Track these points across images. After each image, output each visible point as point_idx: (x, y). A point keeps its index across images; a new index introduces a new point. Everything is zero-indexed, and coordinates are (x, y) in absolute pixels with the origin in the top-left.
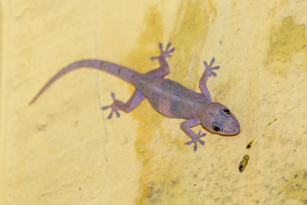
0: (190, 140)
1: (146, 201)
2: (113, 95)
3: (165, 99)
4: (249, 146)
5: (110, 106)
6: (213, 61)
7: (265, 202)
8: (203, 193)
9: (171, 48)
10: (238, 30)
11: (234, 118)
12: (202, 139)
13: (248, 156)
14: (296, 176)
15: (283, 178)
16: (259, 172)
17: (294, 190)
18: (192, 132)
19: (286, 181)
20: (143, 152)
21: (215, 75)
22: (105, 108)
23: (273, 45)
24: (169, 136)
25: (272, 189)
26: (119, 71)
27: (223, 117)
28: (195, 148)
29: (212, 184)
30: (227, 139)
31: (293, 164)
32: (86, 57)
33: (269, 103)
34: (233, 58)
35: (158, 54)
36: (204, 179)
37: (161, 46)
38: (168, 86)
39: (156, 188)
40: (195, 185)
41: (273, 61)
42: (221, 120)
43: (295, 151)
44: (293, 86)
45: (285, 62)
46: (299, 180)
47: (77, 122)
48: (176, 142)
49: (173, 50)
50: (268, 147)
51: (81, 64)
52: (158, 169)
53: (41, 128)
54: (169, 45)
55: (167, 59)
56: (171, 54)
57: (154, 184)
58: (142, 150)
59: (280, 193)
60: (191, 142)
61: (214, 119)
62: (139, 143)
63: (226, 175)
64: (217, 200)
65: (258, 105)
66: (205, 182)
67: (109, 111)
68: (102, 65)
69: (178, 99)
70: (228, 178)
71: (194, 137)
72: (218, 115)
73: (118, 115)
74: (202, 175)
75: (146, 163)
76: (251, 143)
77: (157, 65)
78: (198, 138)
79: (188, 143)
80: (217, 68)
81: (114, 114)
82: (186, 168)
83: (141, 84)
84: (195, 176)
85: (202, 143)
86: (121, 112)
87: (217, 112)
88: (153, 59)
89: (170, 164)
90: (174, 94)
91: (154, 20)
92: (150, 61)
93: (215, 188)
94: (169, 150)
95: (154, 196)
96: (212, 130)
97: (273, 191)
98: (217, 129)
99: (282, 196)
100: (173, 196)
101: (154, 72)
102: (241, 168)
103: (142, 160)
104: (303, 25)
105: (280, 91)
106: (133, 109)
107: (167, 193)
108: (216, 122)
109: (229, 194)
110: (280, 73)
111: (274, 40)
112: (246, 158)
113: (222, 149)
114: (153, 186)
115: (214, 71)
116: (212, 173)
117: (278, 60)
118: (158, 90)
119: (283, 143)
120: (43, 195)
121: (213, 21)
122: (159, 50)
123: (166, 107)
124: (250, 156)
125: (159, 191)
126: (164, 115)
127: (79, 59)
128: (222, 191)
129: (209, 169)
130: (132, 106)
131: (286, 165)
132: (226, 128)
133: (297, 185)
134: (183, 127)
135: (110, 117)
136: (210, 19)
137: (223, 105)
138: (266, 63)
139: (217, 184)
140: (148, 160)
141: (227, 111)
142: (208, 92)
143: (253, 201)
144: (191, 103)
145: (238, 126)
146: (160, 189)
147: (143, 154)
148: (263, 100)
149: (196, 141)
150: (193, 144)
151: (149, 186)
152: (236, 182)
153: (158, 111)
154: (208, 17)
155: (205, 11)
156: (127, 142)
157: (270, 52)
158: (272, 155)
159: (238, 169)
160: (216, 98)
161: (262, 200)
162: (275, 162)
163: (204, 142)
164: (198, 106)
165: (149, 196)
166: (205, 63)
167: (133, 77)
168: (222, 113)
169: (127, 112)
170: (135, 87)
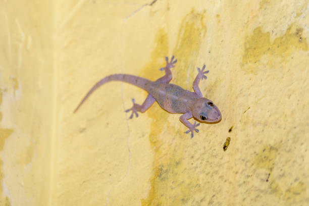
0: (188, 129)
1: (158, 180)
2: (133, 100)
3: (168, 99)
4: (230, 131)
5: (131, 109)
6: (204, 67)
7: (242, 173)
8: (198, 170)
9: (174, 60)
10: (222, 41)
11: (216, 109)
12: (197, 128)
13: (229, 138)
14: (264, 150)
15: (255, 152)
16: (238, 150)
17: (263, 161)
18: (189, 123)
19: (257, 155)
20: (155, 142)
21: (206, 77)
22: (127, 111)
23: (247, 50)
24: (174, 127)
25: (247, 162)
26: (136, 81)
27: (208, 108)
28: (192, 135)
29: (204, 162)
30: (215, 126)
31: (261, 142)
32: (113, 73)
33: (244, 96)
34: (218, 63)
35: (164, 66)
36: (198, 159)
37: (167, 59)
38: (170, 89)
39: (164, 169)
40: (192, 164)
41: (247, 63)
42: (206, 111)
43: (263, 131)
44: (261, 81)
45: (255, 62)
46: (266, 153)
47: (108, 124)
48: (178, 132)
49: (176, 61)
50: (244, 130)
51: (110, 78)
52: (166, 154)
53: (82, 131)
54: (173, 58)
55: (171, 69)
56: (174, 65)
57: (163, 166)
58: (154, 140)
59: (253, 164)
60: (189, 131)
61: (201, 110)
62: (152, 135)
63: (214, 154)
64: (207, 174)
65: (237, 98)
66: (200, 161)
67: (130, 113)
68: (125, 78)
69: (177, 98)
70: (215, 156)
71: (191, 127)
72: (204, 107)
73: (137, 116)
74: (197, 156)
75: (157, 150)
76: (232, 128)
77: (163, 74)
78: (194, 127)
79: (187, 132)
80: (207, 72)
81: (134, 115)
82: (186, 151)
83: (151, 89)
84: (192, 157)
85: (197, 131)
86: (138, 113)
87: (203, 105)
88: (161, 69)
89: (175, 150)
90: (174, 94)
91: (162, 40)
92: (160, 71)
93: (206, 165)
94: (174, 139)
95: (163, 175)
96: (200, 120)
97: (248, 164)
98: (203, 118)
99: (254, 167)
100: (176, 174)
101: (161, 79)
102: (225, 148)
103: (155, 148)
104: (268, 33)
105: (252, 86)
106: (147, 109)
107: (173, 173)
108: (203, 113)
109: (216, 169)
110: (252, 71)
111: (248, 46)
112: (228, 140)
113: (211, 135)
114: (163, 168)
115: (205, 75)
116: (204, 154)
117: (250, 61)
118: (163, 92)
119: (255, 125)
120: (84, 182)
121: (204, 36)
122: (165, 62)
123: (168, 105)
124: (231, 138)
125: (167, 171)
126: (169, 113)
127: (108, 74)
128: (211, 166)
129: (202, 151)
130: (146, 107)
131: (256, 142)
132: (211, 117)
133: (265, 157)
134: (181, 120)
135: (131, 117)
136: (202, 35)
137: (208, 100)
138: (242, 65)
139: (208, 162)
140: (160, 147)
141: (211, 104)
142: (199, 91)
143: (234, 172)
144: (186, 100)
145: (219, 114)
146: (167, 169)
147: (155, 144)
148: (241, 93)
149: (192, 130)
150: (191, 133)
151: (159, 168)
152: (222, 159)
153: (164, 109)
154: (200, 34)
155: (198, 30)
156: (143, 136)
157: (245, 56)
158: (247, 136)
159: (223, 149)
160: (206, 96)
161: (240, 171)
162: (249, 141)
163: (198, 130)
164: (190, 101)
165: (160, 176)
166: (199, 69)
167: (146, 84)
168: (206, 106)
169: (142, 112)
170: (148, 92)
